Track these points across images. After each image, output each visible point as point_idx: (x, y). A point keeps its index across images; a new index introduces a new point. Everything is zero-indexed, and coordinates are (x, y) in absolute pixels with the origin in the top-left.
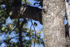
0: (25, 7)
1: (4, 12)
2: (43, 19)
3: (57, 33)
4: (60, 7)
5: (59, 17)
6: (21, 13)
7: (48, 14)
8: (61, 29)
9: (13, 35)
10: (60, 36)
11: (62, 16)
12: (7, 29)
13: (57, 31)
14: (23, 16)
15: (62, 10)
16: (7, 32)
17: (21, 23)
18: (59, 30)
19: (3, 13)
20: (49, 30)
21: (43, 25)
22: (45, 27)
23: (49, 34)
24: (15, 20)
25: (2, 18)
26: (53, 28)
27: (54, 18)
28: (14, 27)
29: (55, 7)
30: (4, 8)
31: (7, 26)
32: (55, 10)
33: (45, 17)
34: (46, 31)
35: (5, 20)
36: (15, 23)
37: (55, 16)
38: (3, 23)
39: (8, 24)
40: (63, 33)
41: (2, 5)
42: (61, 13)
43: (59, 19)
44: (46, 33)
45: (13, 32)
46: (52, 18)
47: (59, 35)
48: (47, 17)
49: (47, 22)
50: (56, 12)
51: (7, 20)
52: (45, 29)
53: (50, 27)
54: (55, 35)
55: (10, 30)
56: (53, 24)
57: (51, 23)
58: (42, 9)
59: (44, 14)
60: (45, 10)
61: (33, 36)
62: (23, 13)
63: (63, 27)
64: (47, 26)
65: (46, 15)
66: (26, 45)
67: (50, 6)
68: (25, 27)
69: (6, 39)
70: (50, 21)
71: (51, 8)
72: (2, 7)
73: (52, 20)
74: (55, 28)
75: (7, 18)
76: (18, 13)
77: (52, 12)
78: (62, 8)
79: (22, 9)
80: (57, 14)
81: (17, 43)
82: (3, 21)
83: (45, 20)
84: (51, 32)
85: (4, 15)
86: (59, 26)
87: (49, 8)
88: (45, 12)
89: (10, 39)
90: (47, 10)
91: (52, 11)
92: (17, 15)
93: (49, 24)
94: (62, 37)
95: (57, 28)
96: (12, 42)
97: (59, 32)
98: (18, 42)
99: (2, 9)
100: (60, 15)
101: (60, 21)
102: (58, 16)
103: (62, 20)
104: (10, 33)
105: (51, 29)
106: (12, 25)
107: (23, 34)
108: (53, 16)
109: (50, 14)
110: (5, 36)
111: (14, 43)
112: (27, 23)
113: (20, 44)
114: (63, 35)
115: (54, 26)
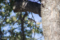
0: (26, 2)
1: (9, 6)
2: (41, 12)
3: (54, 24)
4: (56, 2)
5: (56, 10)
6: (23, 7)
7: (46, 8)
8: (57, 21)
9: (16, 26)
10: (56, 27)
11: (58, 10)
12: (11, 20)
13: (54, 22)
14: (25, 10)
15: (58, 4)
16: (11, 24)
17: (23, 16)
18: (55, 21)
19: (7, 7)
20: (47, 22)
21: (42, 17)
22: (43, 19)
23: (47, 25)
24: (18, 13)
25: (7, 11)
26: (50, 20)
27: (51, 12)
28: (17, 19)
29: (52, 2)
30: (8, 3)
31: (11, 18)
32: (52, 5)
33: (43, 10)
34: (44, 23)
35: (9, 13)
36: (18, 16)
37: (52, 9)
38: (8, 16)
39: (12, 16)
40: (59, 24)
41: (6, 1)
42: (57, 7)
43: (55, 12)
44: (44, 24)
45: (16, 23)
46: (49, 12)
47: (55, 25)
48: (45, 10)
49: (45, 15)
50: (53, 6)
51: (11, 13)
52: (43, 21)
53: (47, 19)
54: (52, 26)
55: (14, 22)
56: (50, 16)
57: (48, 16)
58: (41, 3)
59: (42, 8)
60: (44, 5)
61: (34, 27)
62: (25, 7)
63: (59, 19)
64: (45, 18)
65: (44, 9)
66: (27, 34)
67: (47, 2)
68: (26, 19)
69: (10, 29)
70: (48, 14)
71: (49, 3)
72: (6, 2)
73: (50, 13)
74: (52, 20)
75: (11, 11)
76: (20, 7)
77: (49, 7)
78: (58, 3)
79: (24, 4)
80: (54, 8)
81: (19, 33)
82: (8, 14)
83: (44, 13)
84: (48, 23)
85: (9, 9)
86: (56, 18)
87: (47, 3)
88: (43, 6)
89: (14, 29)
90: (45, 5)
91: (49, 5)
92: (20, 9)
93: (47, 16)
94: (58, 28)
95: (54, 20)
96: (15, 31)
97: (55, 24)
98: (21, 32)
99: (6, 4)
100: (57, 9)
101: (56, 14)
102: (54, 10)
103: (58, 13)
104: (13, 24)
105: (49, 21)
106: (15, 17)
107: (25, 25)
108: (50, 9)
109: (47, 8)
110: (9, 26)
111: (17, 33)
112: (28, 15)
113: (22, 34)
114: (59, 25)
115: (51, 18)
